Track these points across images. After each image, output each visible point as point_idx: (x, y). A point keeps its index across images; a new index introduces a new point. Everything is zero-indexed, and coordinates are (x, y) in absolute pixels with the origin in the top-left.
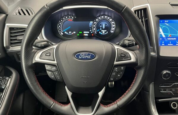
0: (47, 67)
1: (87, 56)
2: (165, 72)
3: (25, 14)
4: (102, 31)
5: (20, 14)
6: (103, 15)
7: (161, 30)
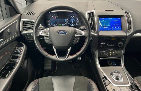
0: (45, 38)
1: (63, 33)
2: (102, 43)
3: (31, 14)
4: (72, 24)
5: (28, 14)
6: (72, 16)
7: (100, 23)
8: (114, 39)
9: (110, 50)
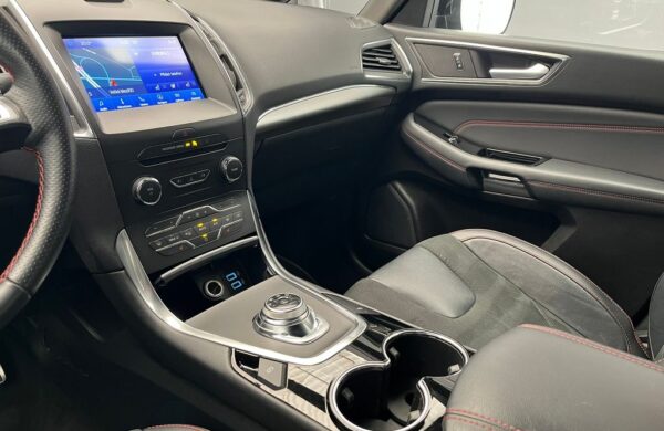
7: (80, 70)
8: (195, 143)
9: (194, 213)
